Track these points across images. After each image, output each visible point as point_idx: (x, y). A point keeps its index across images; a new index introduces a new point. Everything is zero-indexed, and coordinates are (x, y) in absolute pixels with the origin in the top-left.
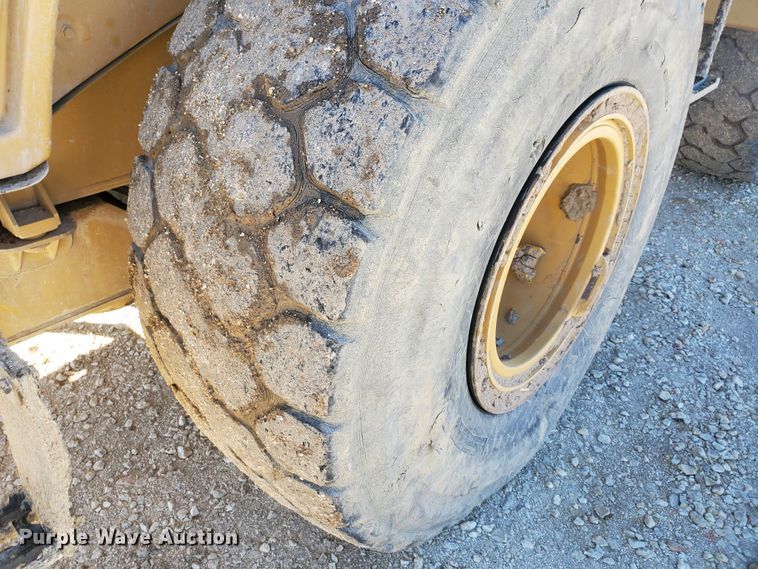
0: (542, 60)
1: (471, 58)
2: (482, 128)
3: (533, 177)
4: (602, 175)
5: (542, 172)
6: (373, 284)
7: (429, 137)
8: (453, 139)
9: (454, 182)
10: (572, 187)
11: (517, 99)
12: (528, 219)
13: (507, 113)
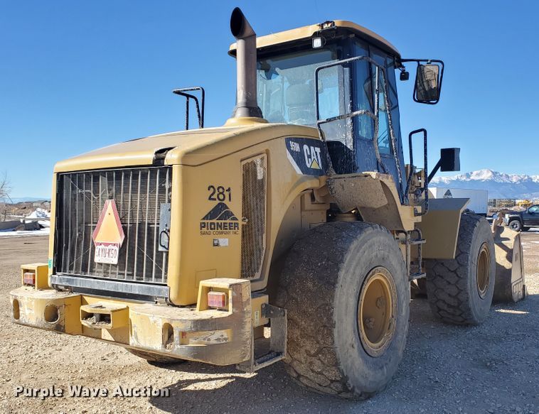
0: (360, 260)
1: (348, 259)
2: (351, 270)
3: (363, 284)
4: (384, 292)
5: (365, 283)
6: (338, 296)
7: (343, 272)
8: (347, 272)
9: (348, 279)
10: (378, 298)
11: (357, 266)
12: (365, 292)
13: (355, 269)
